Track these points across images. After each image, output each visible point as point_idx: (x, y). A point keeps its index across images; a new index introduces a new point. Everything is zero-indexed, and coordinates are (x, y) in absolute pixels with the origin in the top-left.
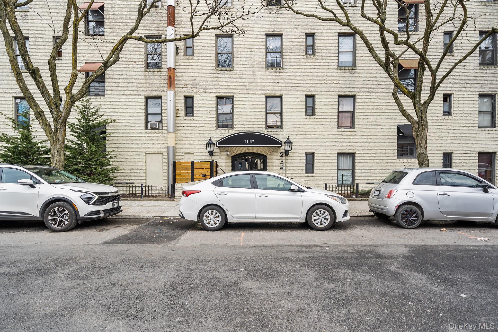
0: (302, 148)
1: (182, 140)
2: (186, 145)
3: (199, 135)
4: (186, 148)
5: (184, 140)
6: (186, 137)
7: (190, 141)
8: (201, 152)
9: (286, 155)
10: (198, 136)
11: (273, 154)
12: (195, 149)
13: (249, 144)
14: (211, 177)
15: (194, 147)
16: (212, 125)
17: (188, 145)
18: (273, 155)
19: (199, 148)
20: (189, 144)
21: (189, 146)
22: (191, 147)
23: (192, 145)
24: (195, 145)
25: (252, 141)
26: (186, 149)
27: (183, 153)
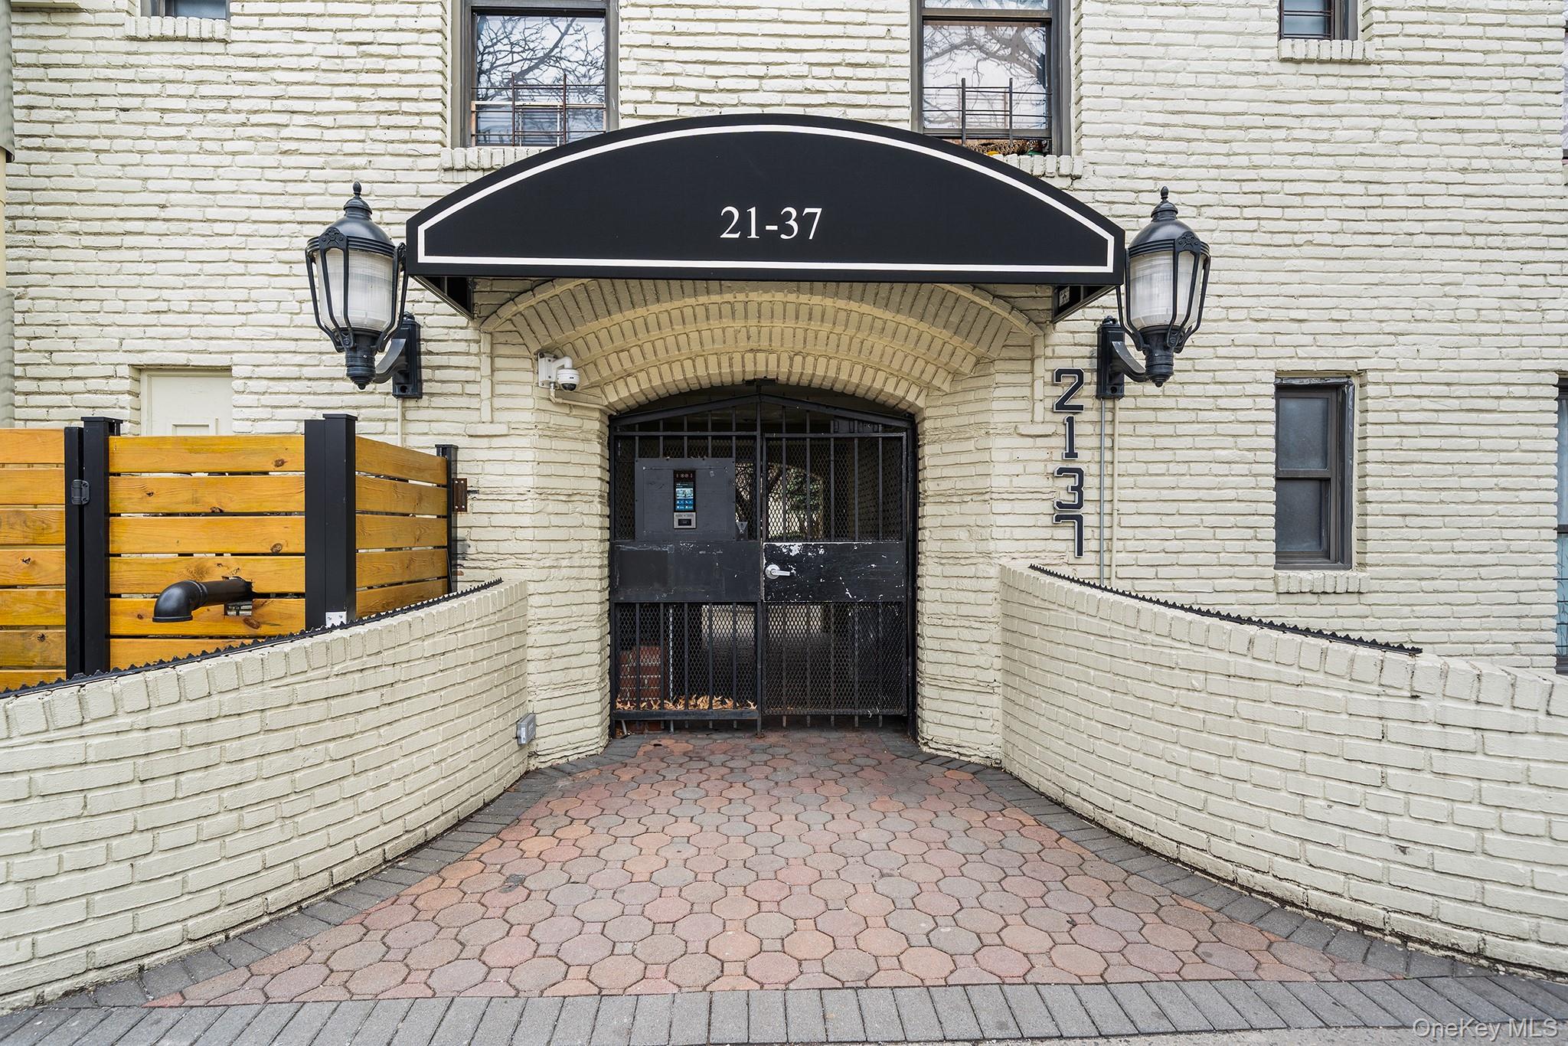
0: (1250, 333)
1: (116, 241)
2: (153, 294)
3: (281, 201)
4: (152, 319)
5: (129, 241)
6: (153, 212)
7: (191, 255)
8: (299, 359)
9: (1100, 395)
10: (268, 201)
11: (982, 382)
12: (240, 332)
13: (769, 247)
14: (315, 624)
15: (228, 306)
16: (406, 106)
17: (166, 294)
18: (981, 394)
19: (284, 319)
20: (178, 282)
21: (179, 299)
22: (198, 307)
23: (210, 294)
24: (242, 294)
25: (805, 222)
26: (151, 332)
27: (125, 371)
